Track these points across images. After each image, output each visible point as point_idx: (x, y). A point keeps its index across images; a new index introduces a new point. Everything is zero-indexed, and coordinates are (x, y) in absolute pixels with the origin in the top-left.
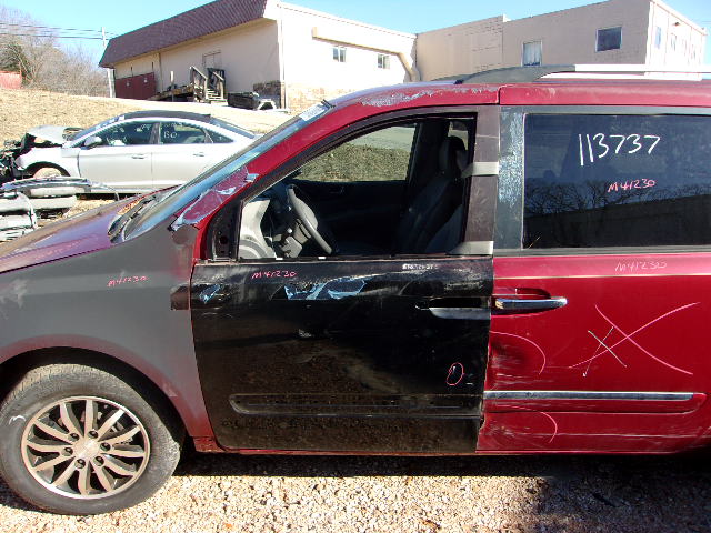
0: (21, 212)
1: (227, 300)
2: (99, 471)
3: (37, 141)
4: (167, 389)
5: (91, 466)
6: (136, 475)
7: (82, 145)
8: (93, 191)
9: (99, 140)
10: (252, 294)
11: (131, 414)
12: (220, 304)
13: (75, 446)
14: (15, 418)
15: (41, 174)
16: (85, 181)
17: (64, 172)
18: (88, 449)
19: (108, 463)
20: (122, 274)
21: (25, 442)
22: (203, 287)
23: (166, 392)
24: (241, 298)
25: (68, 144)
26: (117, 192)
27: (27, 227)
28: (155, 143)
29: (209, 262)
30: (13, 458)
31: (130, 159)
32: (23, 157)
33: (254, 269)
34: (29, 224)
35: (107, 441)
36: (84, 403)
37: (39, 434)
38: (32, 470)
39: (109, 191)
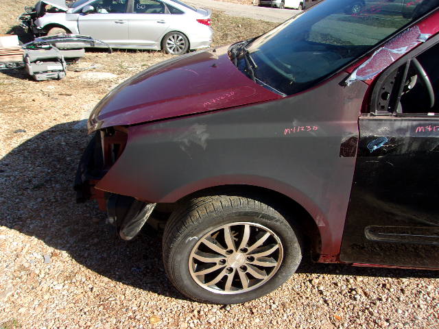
0: (55, 60)
1: (391, 150)
2: (242, 275)
3: (47, 8)
4: (319, 221)
5: (237, 272)
6: (266, 278)
7: (80, 12)
8: (96, 46)
9: (92, 8)
10: (415, 146)
11: (276, 236)
12: (384, 153)
13: (229, 258)
14: (191, 239)
15: (53, 32)
16: (90, 38)
17: (68, 31)
18: (237, 260)
19: (250, 270)
20: (295, 123)
21: (193, 255)
22: (372, 138)
23: (317, 222)
24: (404, 150)
25: (71, 10)
26: (111, 47)
27: (60, 71)
28: (130, 12)
29: (372, 115)
30: (183, 266)
31: (113, 23)
32: (40, 19)
33: (415, 123)
34: (61, 68)
35: (252, 255)
36: (243, 227)
37: (203, 249)
38: (193, 275)
39: (106, 47)
